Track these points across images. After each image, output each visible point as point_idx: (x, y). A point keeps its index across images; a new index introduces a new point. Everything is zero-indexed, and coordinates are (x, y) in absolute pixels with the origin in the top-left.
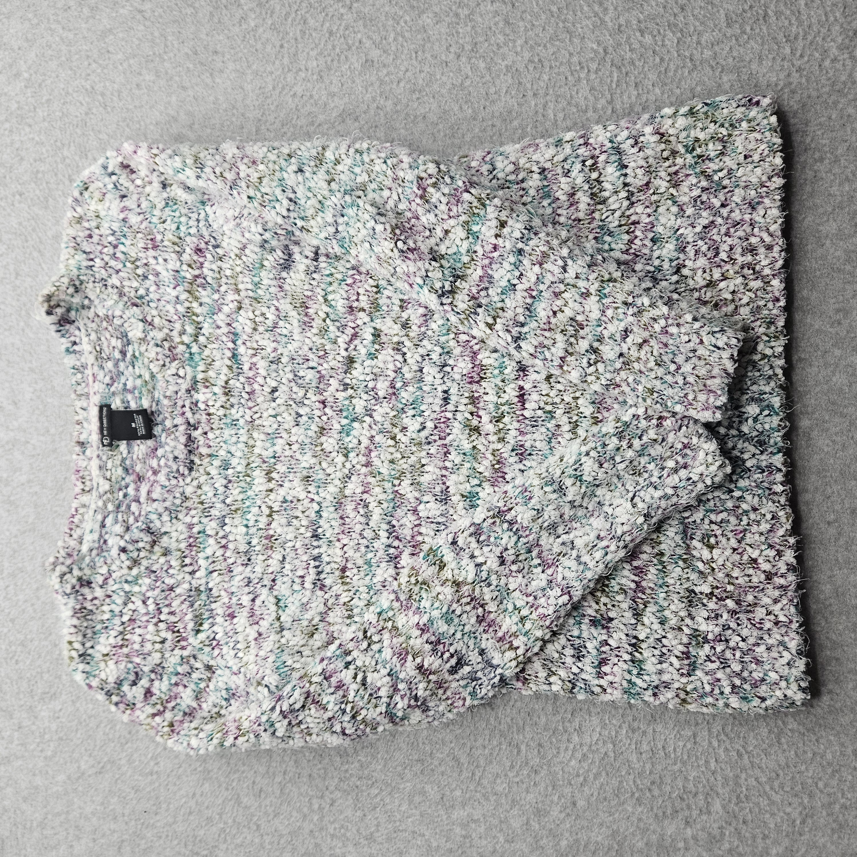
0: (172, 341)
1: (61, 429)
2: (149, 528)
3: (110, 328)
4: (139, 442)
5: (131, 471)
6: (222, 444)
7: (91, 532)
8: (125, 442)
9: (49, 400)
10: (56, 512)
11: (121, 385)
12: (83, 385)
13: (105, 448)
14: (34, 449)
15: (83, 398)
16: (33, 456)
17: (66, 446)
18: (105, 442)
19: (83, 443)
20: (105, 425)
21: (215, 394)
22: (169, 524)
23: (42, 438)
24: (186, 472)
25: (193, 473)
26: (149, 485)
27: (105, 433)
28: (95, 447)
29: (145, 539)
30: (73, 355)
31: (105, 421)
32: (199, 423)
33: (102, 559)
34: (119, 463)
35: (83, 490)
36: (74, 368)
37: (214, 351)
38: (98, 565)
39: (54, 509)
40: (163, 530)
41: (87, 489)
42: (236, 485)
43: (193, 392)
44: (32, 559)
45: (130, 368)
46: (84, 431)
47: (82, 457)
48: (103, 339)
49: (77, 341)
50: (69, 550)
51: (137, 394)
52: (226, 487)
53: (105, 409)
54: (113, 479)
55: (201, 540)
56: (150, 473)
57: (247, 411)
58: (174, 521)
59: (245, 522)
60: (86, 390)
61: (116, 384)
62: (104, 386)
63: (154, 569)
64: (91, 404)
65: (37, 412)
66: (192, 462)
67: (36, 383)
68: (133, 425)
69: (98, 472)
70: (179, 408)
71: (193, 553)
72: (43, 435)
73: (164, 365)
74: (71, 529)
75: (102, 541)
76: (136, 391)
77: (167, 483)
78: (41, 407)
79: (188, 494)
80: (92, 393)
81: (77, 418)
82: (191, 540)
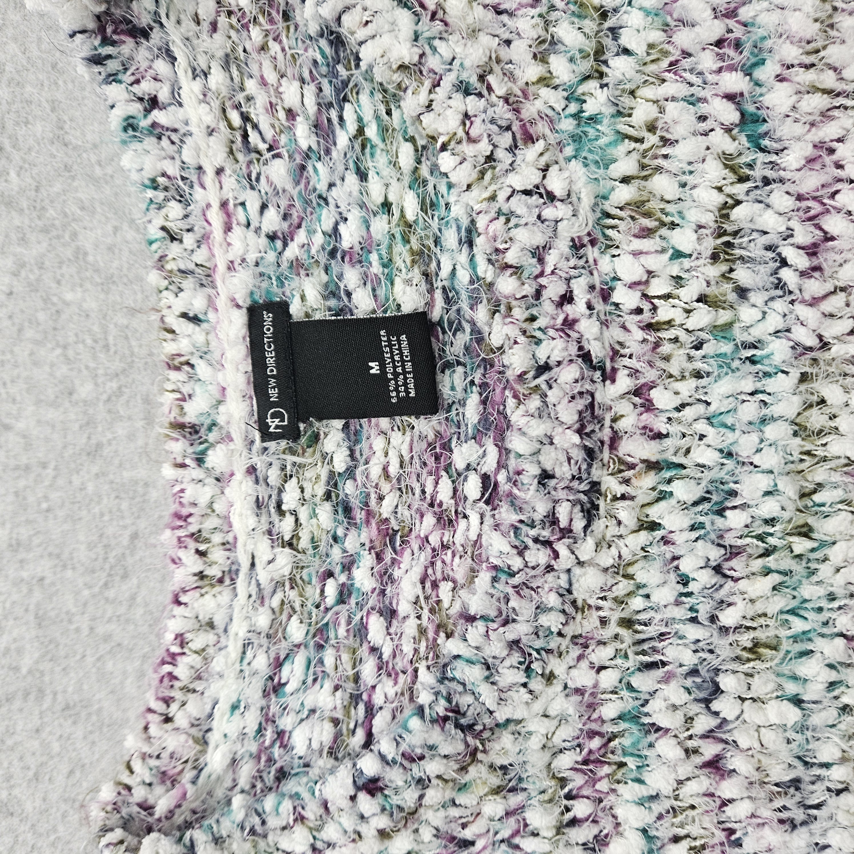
0: (511, 76)
1: (114, 385)
2: (457, 711)
3: (274, 47)
4: (384, 422)
5: (359, 515)
6: (702, 427)
7: (234, 707)
8: (338, 424)
9: (69, 296)
10: (107, 638)
11: (319, 239)
12: (189, 240)
13: (272, 445)
14: (28, 446)
15: (188, 283)
16: (27, 468)
17: (131, 437)
18: (273, 424)
19: (194, 429)
20: (272, 369)
21: (678, 255)
22: (523, 694)
23: (51, 414)
24: (579, 524)
25: (599, 525)
26: (424, 557)
27: (274, 394)
28: (238, 443)
29: (445, 749)
30: (150, 142)
31: (270, 360)
32: (615, 354)
33: (287, 805)
34: (320, 490)
35: (201, 575)
36: (154, 185)
37: (670, 106)
38: (273, 822)
39: (101, 630)
40: (501, 716)
41: (214, 572)
42: (757, 564)
43: (592, 253)
44: (36, 777)
45: (352, 178)
46: (198, 389)
47: (197, 473)
48: (251, 86)
49: (164, 95)
50: (164, 763)
51: (376, 268)
52: (718, 569)
53: (268, 317)
54: (304, 543)
55: (626, 741)
56: (430, 520)
57: (801, 310)
58: (537, 684)
59: (791, 688)
60: (200, 256)
61: (301, 236)
62: (263, 241)
63: (468, 834)
64: (222, 302)
65: (29, 333)
66: (595, 486)
67: (23, 240)
68: (375, 368)
69: (252, 521)
70: (548, 307)
71: (603, 786)
72: (54, 404)
73: (490, 158)
74: (167, 701)
75: (269, 734)
76: (374, 257)
77: (517, 563)
78: (41, 316)
79: (579, 594)
80: (222, 267)
81: (170, 348)
82: (596, 743)
